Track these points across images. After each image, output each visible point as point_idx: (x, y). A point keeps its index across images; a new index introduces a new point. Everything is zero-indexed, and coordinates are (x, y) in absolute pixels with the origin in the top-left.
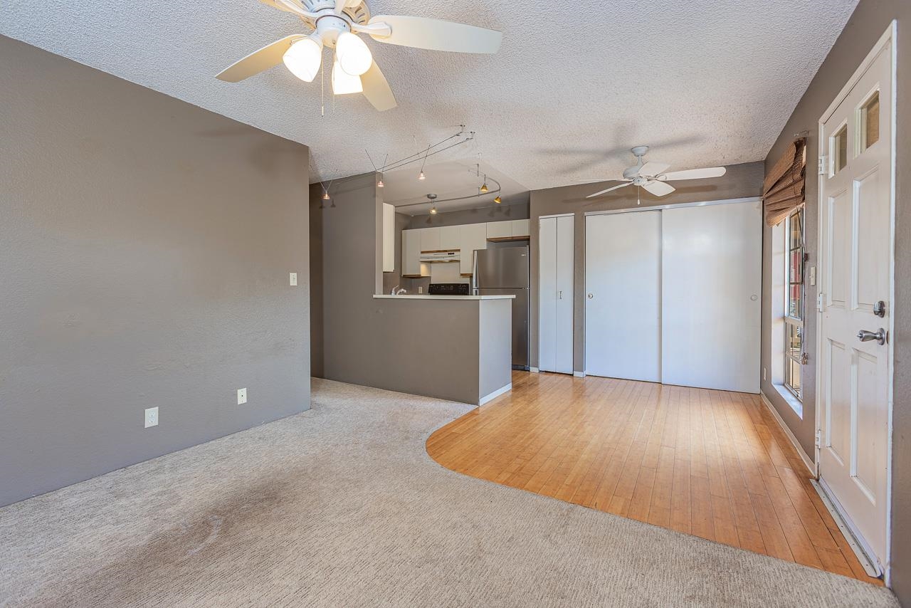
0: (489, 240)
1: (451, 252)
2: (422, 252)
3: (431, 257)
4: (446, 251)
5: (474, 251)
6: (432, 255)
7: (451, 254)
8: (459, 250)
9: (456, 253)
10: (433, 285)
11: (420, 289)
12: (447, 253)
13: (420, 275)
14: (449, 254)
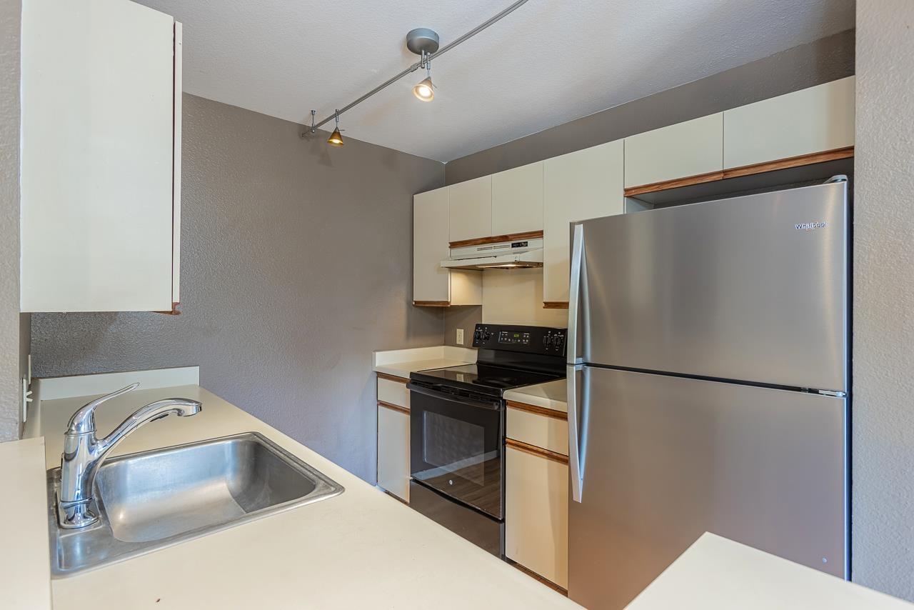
0: (632, 195)
1: (519, 241)
2: (454, 245)
3: (473, 256)
4: (504, 238)
5: (572, 226)
6: (473, 250)
7: (519, 245)
8: (540, 234)
9: (532, 243)
10: (483, 326)
11: (460, 333)
12: (510, 243)
13: (448, 303)
14: (513, 246)
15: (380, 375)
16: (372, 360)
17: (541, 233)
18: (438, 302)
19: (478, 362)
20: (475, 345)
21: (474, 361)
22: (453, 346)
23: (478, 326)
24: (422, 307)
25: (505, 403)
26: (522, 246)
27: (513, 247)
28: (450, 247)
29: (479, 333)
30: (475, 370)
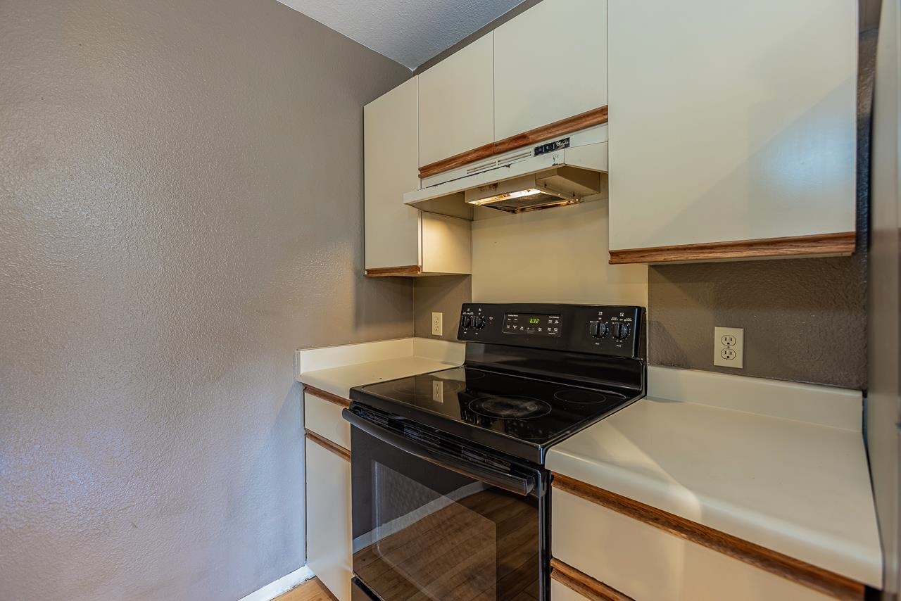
1: (551, 139)
2: (426, 172)
4: (522, 140)
7: (550, 148)
8: (599, 116)
9: (580, 138)
10: (474, 307)
11: (438, 319)
12: (531, 149)
13: (417, 268)
14: (538, 152)
15: (307, 388)
16: (295, 363)
17: (604, 111)
18: (402, 269)
19: (467, 364)
20: (461, 337)
21: (460, 362)
22: (427, 337)
23: (465, 306)
24: (378, 277)
25: (549, 478)
26: (557, 148)
27: (536, 154)
28: (420, 176)
29: (469, 317)
30: (461, 376)
